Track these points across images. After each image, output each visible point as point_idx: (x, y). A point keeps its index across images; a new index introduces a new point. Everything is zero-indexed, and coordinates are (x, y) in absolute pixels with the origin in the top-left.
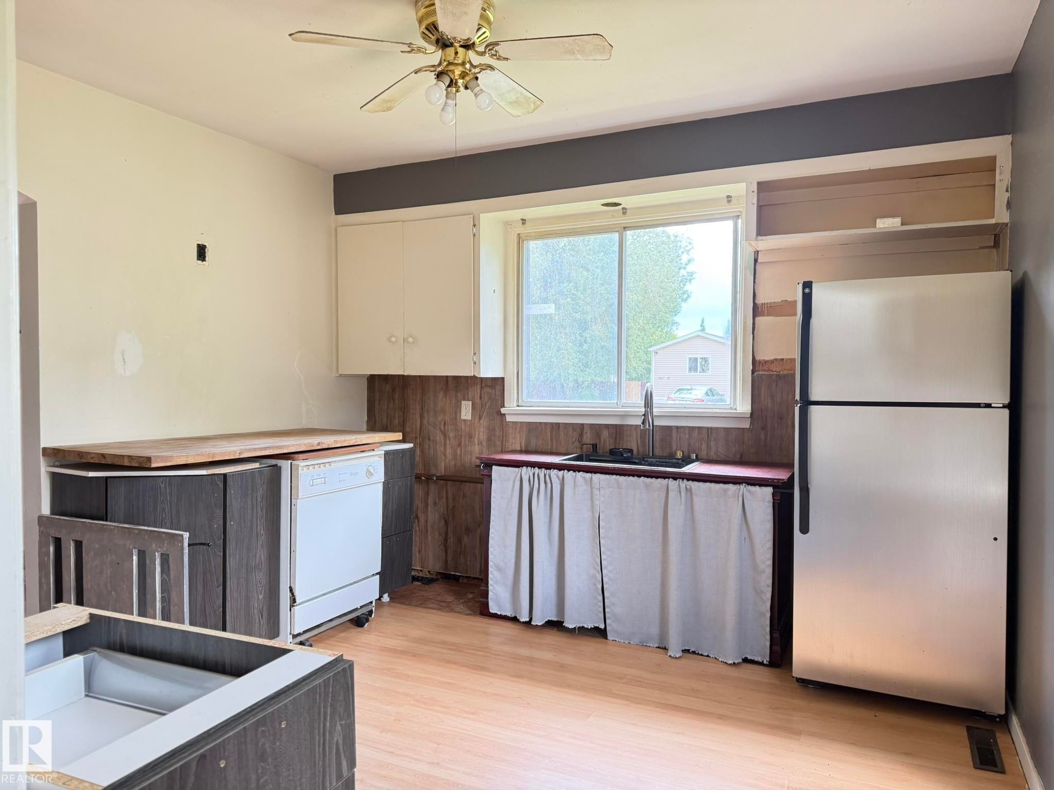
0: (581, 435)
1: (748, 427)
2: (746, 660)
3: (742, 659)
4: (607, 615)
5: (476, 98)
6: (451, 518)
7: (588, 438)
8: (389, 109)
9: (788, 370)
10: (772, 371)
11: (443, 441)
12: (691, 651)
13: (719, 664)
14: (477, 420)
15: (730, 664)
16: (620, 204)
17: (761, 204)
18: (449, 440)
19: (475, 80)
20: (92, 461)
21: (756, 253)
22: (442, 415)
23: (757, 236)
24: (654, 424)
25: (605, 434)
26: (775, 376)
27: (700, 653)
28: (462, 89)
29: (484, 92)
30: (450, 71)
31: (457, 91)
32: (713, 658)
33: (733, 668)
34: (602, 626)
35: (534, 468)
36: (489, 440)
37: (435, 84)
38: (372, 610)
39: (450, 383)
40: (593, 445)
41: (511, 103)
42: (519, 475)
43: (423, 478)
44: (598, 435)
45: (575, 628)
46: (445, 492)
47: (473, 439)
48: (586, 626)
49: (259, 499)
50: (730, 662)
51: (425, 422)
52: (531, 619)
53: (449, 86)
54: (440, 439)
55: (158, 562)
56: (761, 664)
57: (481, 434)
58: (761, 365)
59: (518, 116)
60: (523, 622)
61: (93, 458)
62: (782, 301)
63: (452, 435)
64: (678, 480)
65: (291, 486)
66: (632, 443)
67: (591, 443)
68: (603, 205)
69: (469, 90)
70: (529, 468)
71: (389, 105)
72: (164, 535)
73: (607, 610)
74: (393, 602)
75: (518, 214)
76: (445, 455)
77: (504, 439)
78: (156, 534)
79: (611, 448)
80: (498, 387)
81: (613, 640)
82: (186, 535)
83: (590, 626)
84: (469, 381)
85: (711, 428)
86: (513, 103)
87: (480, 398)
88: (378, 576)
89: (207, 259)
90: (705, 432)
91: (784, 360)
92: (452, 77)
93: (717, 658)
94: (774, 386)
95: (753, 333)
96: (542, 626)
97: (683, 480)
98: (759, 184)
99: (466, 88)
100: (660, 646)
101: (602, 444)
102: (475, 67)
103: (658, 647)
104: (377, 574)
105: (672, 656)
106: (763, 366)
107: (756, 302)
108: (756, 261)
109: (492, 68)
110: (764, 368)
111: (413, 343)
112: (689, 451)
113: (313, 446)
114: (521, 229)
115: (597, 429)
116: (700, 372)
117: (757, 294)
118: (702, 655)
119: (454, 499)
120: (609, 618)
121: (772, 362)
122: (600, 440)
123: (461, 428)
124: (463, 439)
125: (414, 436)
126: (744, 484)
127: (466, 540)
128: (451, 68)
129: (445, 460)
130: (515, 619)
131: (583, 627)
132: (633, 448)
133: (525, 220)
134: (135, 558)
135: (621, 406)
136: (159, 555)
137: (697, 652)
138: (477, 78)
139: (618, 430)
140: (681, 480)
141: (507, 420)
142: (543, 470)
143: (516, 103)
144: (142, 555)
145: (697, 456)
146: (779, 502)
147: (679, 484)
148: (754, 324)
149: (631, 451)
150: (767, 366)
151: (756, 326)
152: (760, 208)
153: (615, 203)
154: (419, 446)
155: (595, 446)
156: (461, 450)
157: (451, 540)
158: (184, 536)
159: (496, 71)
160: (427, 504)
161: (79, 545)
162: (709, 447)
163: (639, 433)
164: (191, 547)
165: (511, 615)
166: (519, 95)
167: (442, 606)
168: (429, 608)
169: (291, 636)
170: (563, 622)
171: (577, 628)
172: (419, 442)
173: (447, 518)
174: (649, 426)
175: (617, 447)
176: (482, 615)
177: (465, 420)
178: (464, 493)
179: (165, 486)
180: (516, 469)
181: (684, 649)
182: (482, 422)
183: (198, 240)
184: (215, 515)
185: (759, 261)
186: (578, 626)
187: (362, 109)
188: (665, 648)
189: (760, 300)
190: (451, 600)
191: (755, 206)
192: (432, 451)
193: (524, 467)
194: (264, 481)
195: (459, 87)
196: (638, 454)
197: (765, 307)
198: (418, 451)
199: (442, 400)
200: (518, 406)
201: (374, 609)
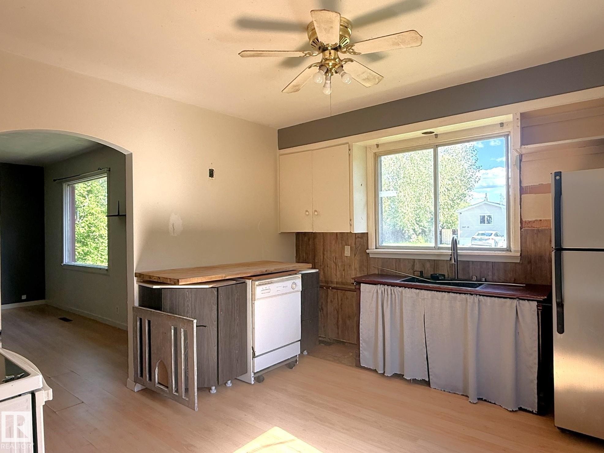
0: (413, 266)
1: (519, 262)
2: (521, 409)
3: (518, 408)
4: (430, 373)
5: (342, 77)
6: (340, 310)
7: (418, 267)
8: (298, 90)
9: (545, 226)
10: (534, 227)
11: (335, 267)
12: (483, 399)
13: (503, 410)
14: (353, 256)
15: (510, 411)
16: (434, 132)
17: (523, 126)
18: (339, 267)
19: (341, 68)
20: (154, 280)
21: (521, 156)
22: (334, 254)
23: (521, 145)
24: (458, 260)
25: (428, 265)
26: (536, 230)
27: (489, 401)
28: (334, 73)
29: (346, 73)
30: (327, 64)
31: (332, 75)
32: (498, 405)
33: (512, 414)
34: (427, 380)
35: (385, 285)
36: (360, 267)
37: (318, 72)
38: (297, 360)
39: (338, 235)
40: (420, 272)
41: (364, 80)
42: (376, 290)
43: (324, 288)
44: (424, 266)
45: (410, 379)
46: (336, 295)
47: (351, 267)
48: (417, 379)
49: (235, 300)
50: (511, 410)
51: (325, 257)
52: (384, 372)
53: (326, 73)
54: (333, 267)
55: (182, 334)
56: (532, 412)
57: (356, 264)
58: (526, 224)
59: (369, 87)
60: (380, 373)
61: (155, 279)
62: (539, 184)
63: (340, 264)
64: (474, 295)
65: (252, 294)
66: (444, 271)
67: (420, 271)
68: (422, 133)
69: (338, 74)
70: (382, 286)
71: (297, 88)
72: (185, 320)
73: (430, 370)
74: (309, 355)
75: (374, 142)
76: (336, 275)
77: (369, 267)
78: (181, 319)
79: (432, 274)
80: (365, 238)
81: (434, 388)
82: (195, 321)
83: (419, 378)
84: (349, 235)
85: (495, 262)
86: (366, 79)
87: (355, 244)
88: (300, 342)
89: (214, 176)
90: (490, 265)
91: (542, 221)
92: (328, 67)
93: (501, 406)
94: (535, 236)
95: (520, 205)
96: (391, 376)
97: (477, 295)
98: (521, 114)
99: (336, 72)
100: (464, 394)
101: (426, 271)
102: (342, 61)
103: (463, 395)
104: (299, 341)
105: (471, 402)
106: (528, 224)
107: (522, 185)
108: (521, 161)
109: (352, 61)
110: (528, 226)
111: (317, 215)
112: (480, 276)
113: (263, 272)
114: (376, 150)
115: (423, 262)
116: (487, 223)
117: (522, 181)
118: (490, 402)
119: (341, 300)
120: (431, 375)
121: (534, 222)
122: (425, 269)
123: (345, 260)
124: (346, 267)
125: (320, 264)
126: (517, 299)
127: (348, 322)
128: (327, 62)
129: (336, 278)
130: (375, 371)
131: (415, 379)
132: (445, 274)
133: (378, 145)
134: (172, 331)
135: (437, 249)
136: (183, 330)
137: (487, 400)
138: (342, 66)
139: (435, 263)
140: (475, 295)
141: (370, 256)
142: (390, 287)
143: (367, 79)
144: (175, 330)
145: (485, 279)
146: (541, 311)
147: (474, 298)
148: (521, 198)
149: (444, 275)
150: (530, 224)
151: (522, 200)
152: (522, 128)
153: (430, 132)
154: (322, 270)
155: (421, 272)
156: (345, 273)
157: (340, 322)
158: (194, 322)
159: (354, 62)
160: (327, 302)
161: (149, 322)
162: (493, 274)
163: (449, 265)
164: (197, 327)
165: (373, 368)
166: (369, 74)
167: (335, 359)
168: (327, 360)
169: (253, 373)
170: (403, 375)
171: (412, 380)
172: (322, 268)
173: (338, 310)
174: (455, 262)
175: (435, 273)
176: (356, 366)
177: (346, 256)
178: (347, 297)
179: (189, 293)
180: (374, 286)
181: (479, 398)
182: (356, 257)
183: (209, 167)
184: (213, 309)
185: (523, 160)
186: (413, 378)
187: (283, 92)
188: (467, 396)
189: (524, 184)
190: (339, 356)
191: (520, 127)
192: (329, 273)
193: (379, 285)
194: (238, 291)
195: (333, 73)
196: (448, 277)
197: (528, 188)
198: (322, 273)
199: (334, 245)
200: (376, 249)
201: (298, 359)
